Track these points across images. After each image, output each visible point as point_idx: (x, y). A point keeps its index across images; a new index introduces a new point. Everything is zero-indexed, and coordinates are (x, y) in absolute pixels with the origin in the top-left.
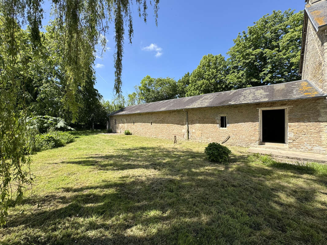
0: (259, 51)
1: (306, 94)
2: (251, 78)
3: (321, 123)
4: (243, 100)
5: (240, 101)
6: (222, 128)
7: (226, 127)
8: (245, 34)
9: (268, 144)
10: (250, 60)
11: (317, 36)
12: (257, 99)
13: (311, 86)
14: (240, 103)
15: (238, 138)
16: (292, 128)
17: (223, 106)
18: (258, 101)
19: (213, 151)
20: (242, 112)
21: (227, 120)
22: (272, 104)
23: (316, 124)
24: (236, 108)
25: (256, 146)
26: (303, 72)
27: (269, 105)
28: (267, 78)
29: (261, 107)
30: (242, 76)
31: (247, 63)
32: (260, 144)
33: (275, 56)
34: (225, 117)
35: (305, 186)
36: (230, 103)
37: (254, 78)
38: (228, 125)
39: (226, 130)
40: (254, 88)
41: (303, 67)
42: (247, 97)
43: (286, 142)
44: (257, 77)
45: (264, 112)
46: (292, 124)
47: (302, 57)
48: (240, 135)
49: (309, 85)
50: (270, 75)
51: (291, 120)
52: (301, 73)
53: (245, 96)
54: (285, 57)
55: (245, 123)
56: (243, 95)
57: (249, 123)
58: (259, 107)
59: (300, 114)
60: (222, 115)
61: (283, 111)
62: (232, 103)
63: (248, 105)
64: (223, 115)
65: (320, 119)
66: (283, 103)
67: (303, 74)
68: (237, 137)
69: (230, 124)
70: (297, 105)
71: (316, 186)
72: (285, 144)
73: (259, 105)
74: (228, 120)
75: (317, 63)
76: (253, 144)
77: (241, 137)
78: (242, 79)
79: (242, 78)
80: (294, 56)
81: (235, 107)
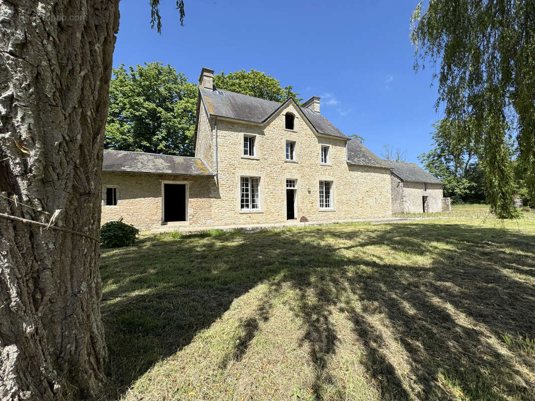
0: (152, 106)
1: (202, 171)
2: (142, 140)
3: (211, 199)
4: (142, 167)
5: (138, 168)
6: (108, 206)
7: (115, 204)
8: (133, 71)
9: (170, 224)
10: (140, 113)
11: (208, 120)
12: (159, 170)
13: (204, 165)
14: (139, 170)
15: (135, 220)
16: (192, 204)
17: (113, 172)
18: (161, 172)
19: (115, 232)
20: (141, 184)
21: (117, 194)
22: (175, 177)
23: (208, 199)
24: (133, 177)
25: (158, 227)
26: (196, 149)
27: (173, 178)
28: (161, 146)
29: (164, 179)
30: (129, 132)
31: (135, 116)
32: (163, 224)
33: (170, 121)
34: (115, 189)
35: (208, 242)
36: (123, 168)
37: (146, 141)
38: (119, 202)
39: (115, 208)
40: (152, 155)
41: (197, 145)
42: (146, 165)
43: (186, 219)
44: (149, 140)
45: (166, 185)
46: (192, 200)
47: (196, 134)
48: (138, 215)
49: (202, 164)
50: (164, 143)
51: (192, 196)
52: (195, 150)
53: (142, 163)
54: (180, 126)
55: (146, 198)
56: (139, 161)
57: (150, 198)
58: (162, 179)
59: (198, 190)
60: (109, 186)
61: (184, 186)
62: (127, 169)
63: (149, 175)
64: (112, 186)
65: (211, 195)
66: (185, 177)
67: (196, 151)
68: (133, 218)
69: (123, 199)
70: (196, 181)
71: (214, 241)
72: (186, 222)
73: (162, 176)
74: (120, 194)
75: (208, 145)
76: (155, 225)
77: (139, 218)
78: (128, 137)
79: (128, 135)
80: (188, 129)
81: (131, 176)
